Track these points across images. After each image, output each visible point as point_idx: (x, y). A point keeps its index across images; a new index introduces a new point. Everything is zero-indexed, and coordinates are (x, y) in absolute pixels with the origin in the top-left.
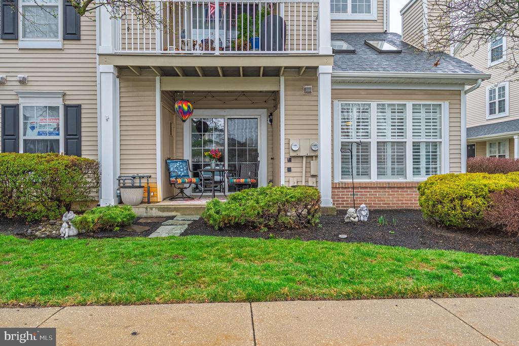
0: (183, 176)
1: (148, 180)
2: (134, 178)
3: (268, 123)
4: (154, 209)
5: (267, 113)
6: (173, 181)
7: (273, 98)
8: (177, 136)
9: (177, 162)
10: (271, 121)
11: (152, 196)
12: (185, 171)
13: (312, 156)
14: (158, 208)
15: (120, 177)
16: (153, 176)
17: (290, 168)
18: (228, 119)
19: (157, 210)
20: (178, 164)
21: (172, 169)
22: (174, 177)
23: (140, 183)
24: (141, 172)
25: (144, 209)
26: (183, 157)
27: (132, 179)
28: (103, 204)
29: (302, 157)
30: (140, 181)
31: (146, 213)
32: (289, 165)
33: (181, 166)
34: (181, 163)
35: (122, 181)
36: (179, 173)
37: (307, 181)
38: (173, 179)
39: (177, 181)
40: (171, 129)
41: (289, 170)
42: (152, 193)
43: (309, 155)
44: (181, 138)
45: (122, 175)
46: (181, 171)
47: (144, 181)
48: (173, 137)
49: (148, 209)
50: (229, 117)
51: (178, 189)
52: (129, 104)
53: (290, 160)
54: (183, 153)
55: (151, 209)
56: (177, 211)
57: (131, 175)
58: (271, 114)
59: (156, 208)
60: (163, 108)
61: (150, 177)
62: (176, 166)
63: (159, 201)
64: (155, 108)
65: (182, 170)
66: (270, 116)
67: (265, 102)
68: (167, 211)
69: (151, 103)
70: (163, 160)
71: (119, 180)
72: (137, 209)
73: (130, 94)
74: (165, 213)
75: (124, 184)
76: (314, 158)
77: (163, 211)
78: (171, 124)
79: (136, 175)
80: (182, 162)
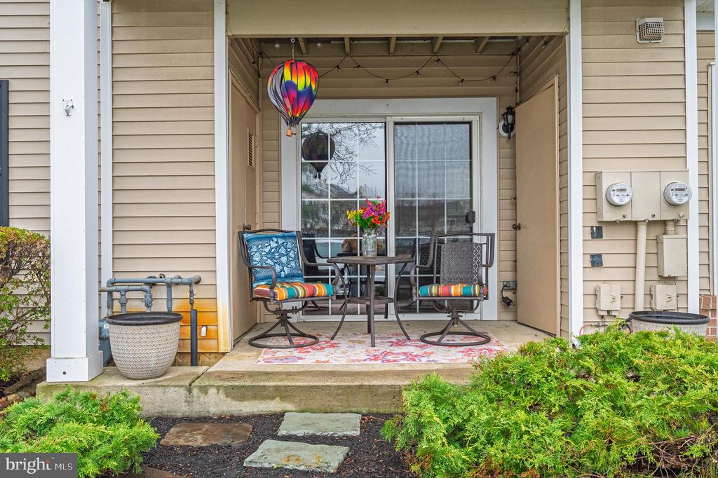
0: (286, 277)
1: (191, 292)
2: (152, 285)
3: (499, 136)
4: (212, 391)
5: (499, 107)
6: (259, 292)
7: (512, 68)
8: (264, 170)
9: (270, 238)
10: (509, 128)
11: (204, 338)
12: (293, 264)
13: (664, 223)
14: (226, 388)
15: (112, 283)
16: (206, 279)
17: (600, 256)
18: (396, 124)
19: (222, 395)
20: (273, 245)
21: (257, 258)
22: (263, 279)
23: (170, 300)
24: (172, 270)
25: (183, 392)
26: (280, 223)
27: (147, 288)
28: (54, 374)
29: (635, 224)
30: (169, 293)
31: (189, 402)
32: (597, 247)
33: (283, 251)
34: (281, 241)
35: (116, 295)
36: (278, 268)
37: (650, 295)
38: (260, 286)
39: (275, 295)
40: (250, 151)
41: (596, 261)
42: (204, 329)
43: (657, 218)
44: (275, 174)
45: (119, 277)
46: (281, 264)
47: (181, 293)
48: (254, 170)
49: (195, 391)
50: (399, 119)
51: (275, 313)
52: (138, 75)
53: (597, 233)
54: (279, 213)
55: (204, 390)
56: (283, 398)
57: (144, 277)
58: (510, 111)
59: (218, 388)
60: (233, 89)
61: (198, 282)
62: (267, 250)
63: (222, 350)
64: (213, 86)
65: (284, 259)
66: (506, 114)
67: (494, 78)
68: (255, 398)
69: (202, 72)
70: (233, 233)
71: (110, 293)
72: (159, 391)
73: (142, 47)
74: (246, 403)
75: (123, 305)
76: (670, 228)
77: (242, 398)
78: (250, 136)
79: (157, 275)
80: (283, 237)
